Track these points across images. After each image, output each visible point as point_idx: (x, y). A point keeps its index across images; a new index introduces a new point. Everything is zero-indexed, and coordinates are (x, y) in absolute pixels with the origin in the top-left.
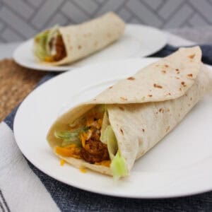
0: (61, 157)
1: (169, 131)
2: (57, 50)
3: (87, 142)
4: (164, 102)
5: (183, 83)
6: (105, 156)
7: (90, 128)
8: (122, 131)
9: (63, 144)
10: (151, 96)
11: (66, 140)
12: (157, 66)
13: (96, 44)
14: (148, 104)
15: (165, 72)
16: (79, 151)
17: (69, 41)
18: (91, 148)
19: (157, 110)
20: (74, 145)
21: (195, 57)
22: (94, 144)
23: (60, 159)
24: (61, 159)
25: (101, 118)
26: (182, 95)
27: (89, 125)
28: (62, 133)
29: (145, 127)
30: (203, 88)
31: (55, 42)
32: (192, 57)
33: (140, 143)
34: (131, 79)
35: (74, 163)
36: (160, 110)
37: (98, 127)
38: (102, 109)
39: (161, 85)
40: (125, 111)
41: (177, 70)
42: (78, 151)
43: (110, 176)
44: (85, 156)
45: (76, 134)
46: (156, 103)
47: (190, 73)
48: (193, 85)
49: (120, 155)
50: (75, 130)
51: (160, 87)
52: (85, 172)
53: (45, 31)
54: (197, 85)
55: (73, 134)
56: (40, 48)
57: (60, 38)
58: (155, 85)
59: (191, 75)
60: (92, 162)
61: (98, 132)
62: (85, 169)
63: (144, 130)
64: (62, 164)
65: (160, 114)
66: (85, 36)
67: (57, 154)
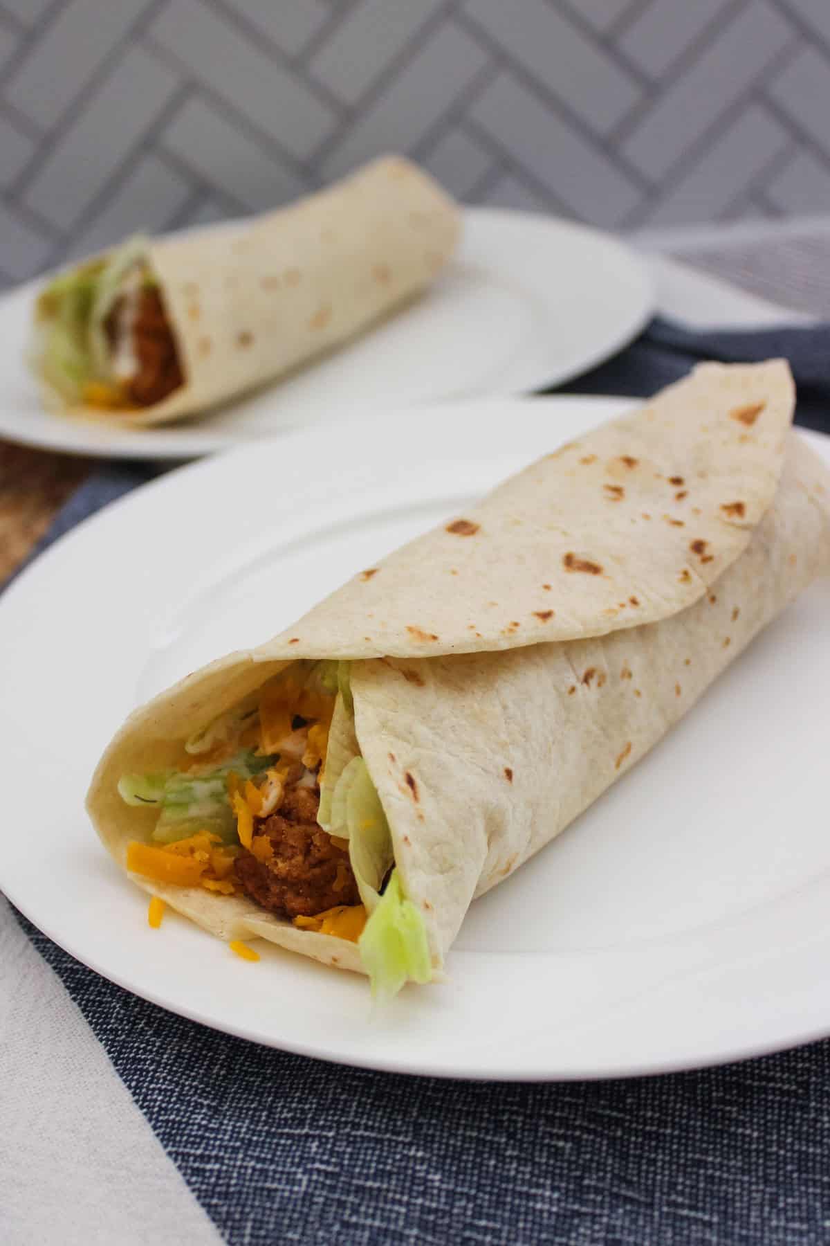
0: (151, 889)
1: (627, 762)
2: (143, 356)
3: (259, 824)
4: (607, 640)
5: (698, 547)
6: (337, 886)
7: (274, 760)
8: (411, 782)
9: (160, 832)
10: (546, 616)
11: (168, 815)
12: (586, 461)
13: (321, 318)
14: (536, 652)
15: (618, 490)
16: (229, 861)
17: (194, 312)
18: (277, 854)
19: (572, 679)
20: (206, 838)
21: (762, 418)
22: (293, 835)
23: (147, 896)
24: (151, 896)
25: (323, 718)
26: (690, 600)
27: (269, 749)
28: (153, 781)
29: (516, 759)
30: (792, 560)
31: (129, 317)
32: (749, 416)
33: (495, 831)
34: (461, 528)
35: (206, 919)
36: (587, 679)
37: (307, 760)
38: (327, 683)
39: (597, 559)
40: (431, 685)
41: (677, 481)
42: (224, 861)
43: (357, 975)
44: (250, 887)
45: (217, 785)
46: (571, 647)
47: (732, 498)
48: (748, 551)
49: (402, 896)
50: (208, 769)
51: (593, 569)
52: (254, 958)
53: (87, 261)
54: (767, 552)
55: (202, 789)
56: (61, 344)
57: (153, 300)
58: (569, 561)
59: (738, 508)
60: (285, 915)
61: (308, 781)
62: (252, 944)
63: (509, 774)
64: (154, 923)
65: (589, 694)
66: (269, 284)
67: (131, 875)
